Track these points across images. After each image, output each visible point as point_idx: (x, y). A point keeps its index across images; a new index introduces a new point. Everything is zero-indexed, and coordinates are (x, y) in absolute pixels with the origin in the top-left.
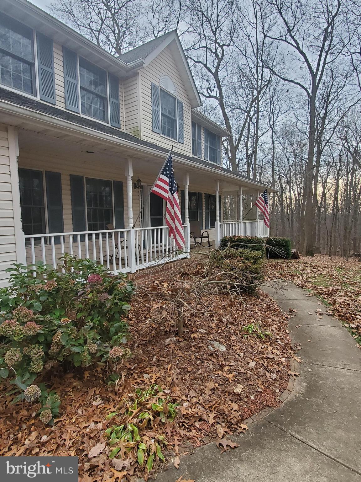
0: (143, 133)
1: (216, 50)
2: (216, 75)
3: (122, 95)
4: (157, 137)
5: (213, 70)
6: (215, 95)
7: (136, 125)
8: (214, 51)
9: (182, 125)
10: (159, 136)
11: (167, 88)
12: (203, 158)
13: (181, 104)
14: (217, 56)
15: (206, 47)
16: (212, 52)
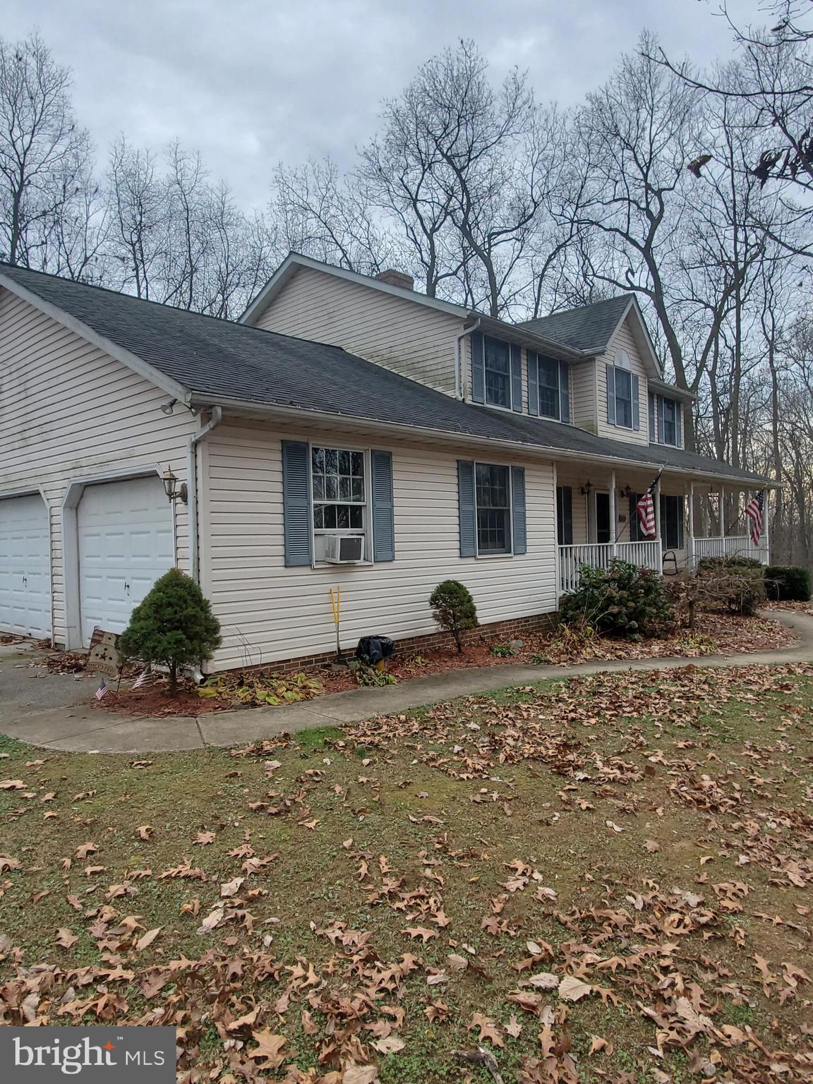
0: (599, 428)
1: (648, 204)
2: (647, 251)
3: (571, 382)
4: (612, 429)
5: (642, 244)
6: (643, 285)
7: (590, 418)
8: (643, 205)
9: (637, 406)
10: (613, 427)
11: (621, 364)
12: (656, 440)
13: (636, 378)
14: (649, 214)
15: (629, 199)
16: (639, 208)
